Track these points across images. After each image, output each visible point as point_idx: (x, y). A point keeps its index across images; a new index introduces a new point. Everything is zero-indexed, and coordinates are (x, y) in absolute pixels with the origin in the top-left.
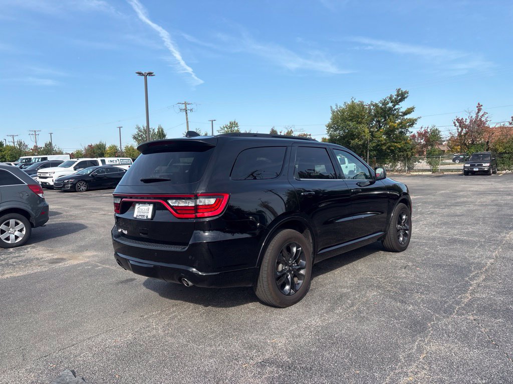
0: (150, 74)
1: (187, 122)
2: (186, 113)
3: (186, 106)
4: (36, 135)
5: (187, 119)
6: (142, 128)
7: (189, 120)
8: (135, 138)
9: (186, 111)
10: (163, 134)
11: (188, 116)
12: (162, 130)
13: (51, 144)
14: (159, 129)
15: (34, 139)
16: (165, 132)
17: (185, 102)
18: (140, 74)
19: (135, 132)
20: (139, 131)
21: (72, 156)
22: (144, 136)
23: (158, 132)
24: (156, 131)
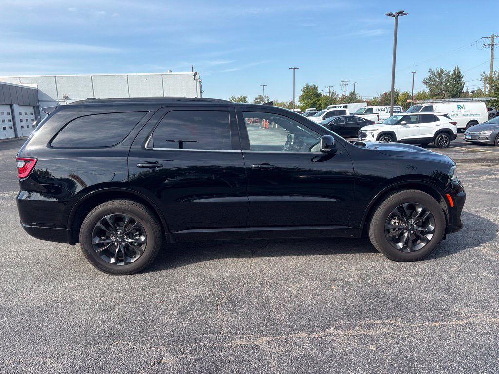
0: (401, 13)
1: (492, 60)
2: (492, 49)
3: (492, 40)
4: (345, 85)
5: (492, 55)
6: (436, 71)
7: (494, 57)
8: (425, 83)
9: (493, 45)
10: (459, 76)
11: (494, 53)
12: (459, 72)
13: (354, 92)
14: (455, 71)
15: (343, 89)
16: (462, 74)
17: (493, 35)
18: (390, 15)
19: (427, 75)
20: (432, 74)
21: (369, 104)
22: (437, 80)
23: (454, 74)
24: (452, 72)
